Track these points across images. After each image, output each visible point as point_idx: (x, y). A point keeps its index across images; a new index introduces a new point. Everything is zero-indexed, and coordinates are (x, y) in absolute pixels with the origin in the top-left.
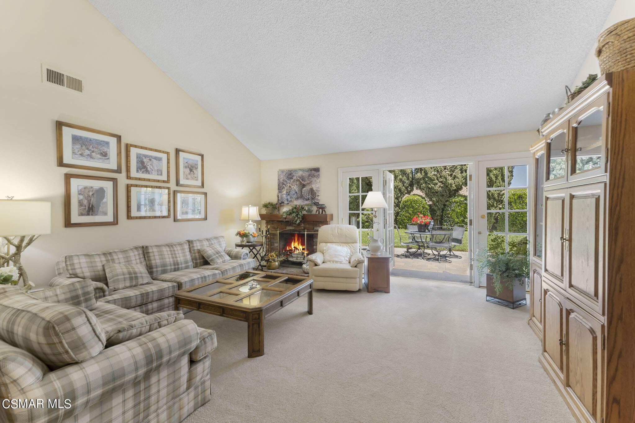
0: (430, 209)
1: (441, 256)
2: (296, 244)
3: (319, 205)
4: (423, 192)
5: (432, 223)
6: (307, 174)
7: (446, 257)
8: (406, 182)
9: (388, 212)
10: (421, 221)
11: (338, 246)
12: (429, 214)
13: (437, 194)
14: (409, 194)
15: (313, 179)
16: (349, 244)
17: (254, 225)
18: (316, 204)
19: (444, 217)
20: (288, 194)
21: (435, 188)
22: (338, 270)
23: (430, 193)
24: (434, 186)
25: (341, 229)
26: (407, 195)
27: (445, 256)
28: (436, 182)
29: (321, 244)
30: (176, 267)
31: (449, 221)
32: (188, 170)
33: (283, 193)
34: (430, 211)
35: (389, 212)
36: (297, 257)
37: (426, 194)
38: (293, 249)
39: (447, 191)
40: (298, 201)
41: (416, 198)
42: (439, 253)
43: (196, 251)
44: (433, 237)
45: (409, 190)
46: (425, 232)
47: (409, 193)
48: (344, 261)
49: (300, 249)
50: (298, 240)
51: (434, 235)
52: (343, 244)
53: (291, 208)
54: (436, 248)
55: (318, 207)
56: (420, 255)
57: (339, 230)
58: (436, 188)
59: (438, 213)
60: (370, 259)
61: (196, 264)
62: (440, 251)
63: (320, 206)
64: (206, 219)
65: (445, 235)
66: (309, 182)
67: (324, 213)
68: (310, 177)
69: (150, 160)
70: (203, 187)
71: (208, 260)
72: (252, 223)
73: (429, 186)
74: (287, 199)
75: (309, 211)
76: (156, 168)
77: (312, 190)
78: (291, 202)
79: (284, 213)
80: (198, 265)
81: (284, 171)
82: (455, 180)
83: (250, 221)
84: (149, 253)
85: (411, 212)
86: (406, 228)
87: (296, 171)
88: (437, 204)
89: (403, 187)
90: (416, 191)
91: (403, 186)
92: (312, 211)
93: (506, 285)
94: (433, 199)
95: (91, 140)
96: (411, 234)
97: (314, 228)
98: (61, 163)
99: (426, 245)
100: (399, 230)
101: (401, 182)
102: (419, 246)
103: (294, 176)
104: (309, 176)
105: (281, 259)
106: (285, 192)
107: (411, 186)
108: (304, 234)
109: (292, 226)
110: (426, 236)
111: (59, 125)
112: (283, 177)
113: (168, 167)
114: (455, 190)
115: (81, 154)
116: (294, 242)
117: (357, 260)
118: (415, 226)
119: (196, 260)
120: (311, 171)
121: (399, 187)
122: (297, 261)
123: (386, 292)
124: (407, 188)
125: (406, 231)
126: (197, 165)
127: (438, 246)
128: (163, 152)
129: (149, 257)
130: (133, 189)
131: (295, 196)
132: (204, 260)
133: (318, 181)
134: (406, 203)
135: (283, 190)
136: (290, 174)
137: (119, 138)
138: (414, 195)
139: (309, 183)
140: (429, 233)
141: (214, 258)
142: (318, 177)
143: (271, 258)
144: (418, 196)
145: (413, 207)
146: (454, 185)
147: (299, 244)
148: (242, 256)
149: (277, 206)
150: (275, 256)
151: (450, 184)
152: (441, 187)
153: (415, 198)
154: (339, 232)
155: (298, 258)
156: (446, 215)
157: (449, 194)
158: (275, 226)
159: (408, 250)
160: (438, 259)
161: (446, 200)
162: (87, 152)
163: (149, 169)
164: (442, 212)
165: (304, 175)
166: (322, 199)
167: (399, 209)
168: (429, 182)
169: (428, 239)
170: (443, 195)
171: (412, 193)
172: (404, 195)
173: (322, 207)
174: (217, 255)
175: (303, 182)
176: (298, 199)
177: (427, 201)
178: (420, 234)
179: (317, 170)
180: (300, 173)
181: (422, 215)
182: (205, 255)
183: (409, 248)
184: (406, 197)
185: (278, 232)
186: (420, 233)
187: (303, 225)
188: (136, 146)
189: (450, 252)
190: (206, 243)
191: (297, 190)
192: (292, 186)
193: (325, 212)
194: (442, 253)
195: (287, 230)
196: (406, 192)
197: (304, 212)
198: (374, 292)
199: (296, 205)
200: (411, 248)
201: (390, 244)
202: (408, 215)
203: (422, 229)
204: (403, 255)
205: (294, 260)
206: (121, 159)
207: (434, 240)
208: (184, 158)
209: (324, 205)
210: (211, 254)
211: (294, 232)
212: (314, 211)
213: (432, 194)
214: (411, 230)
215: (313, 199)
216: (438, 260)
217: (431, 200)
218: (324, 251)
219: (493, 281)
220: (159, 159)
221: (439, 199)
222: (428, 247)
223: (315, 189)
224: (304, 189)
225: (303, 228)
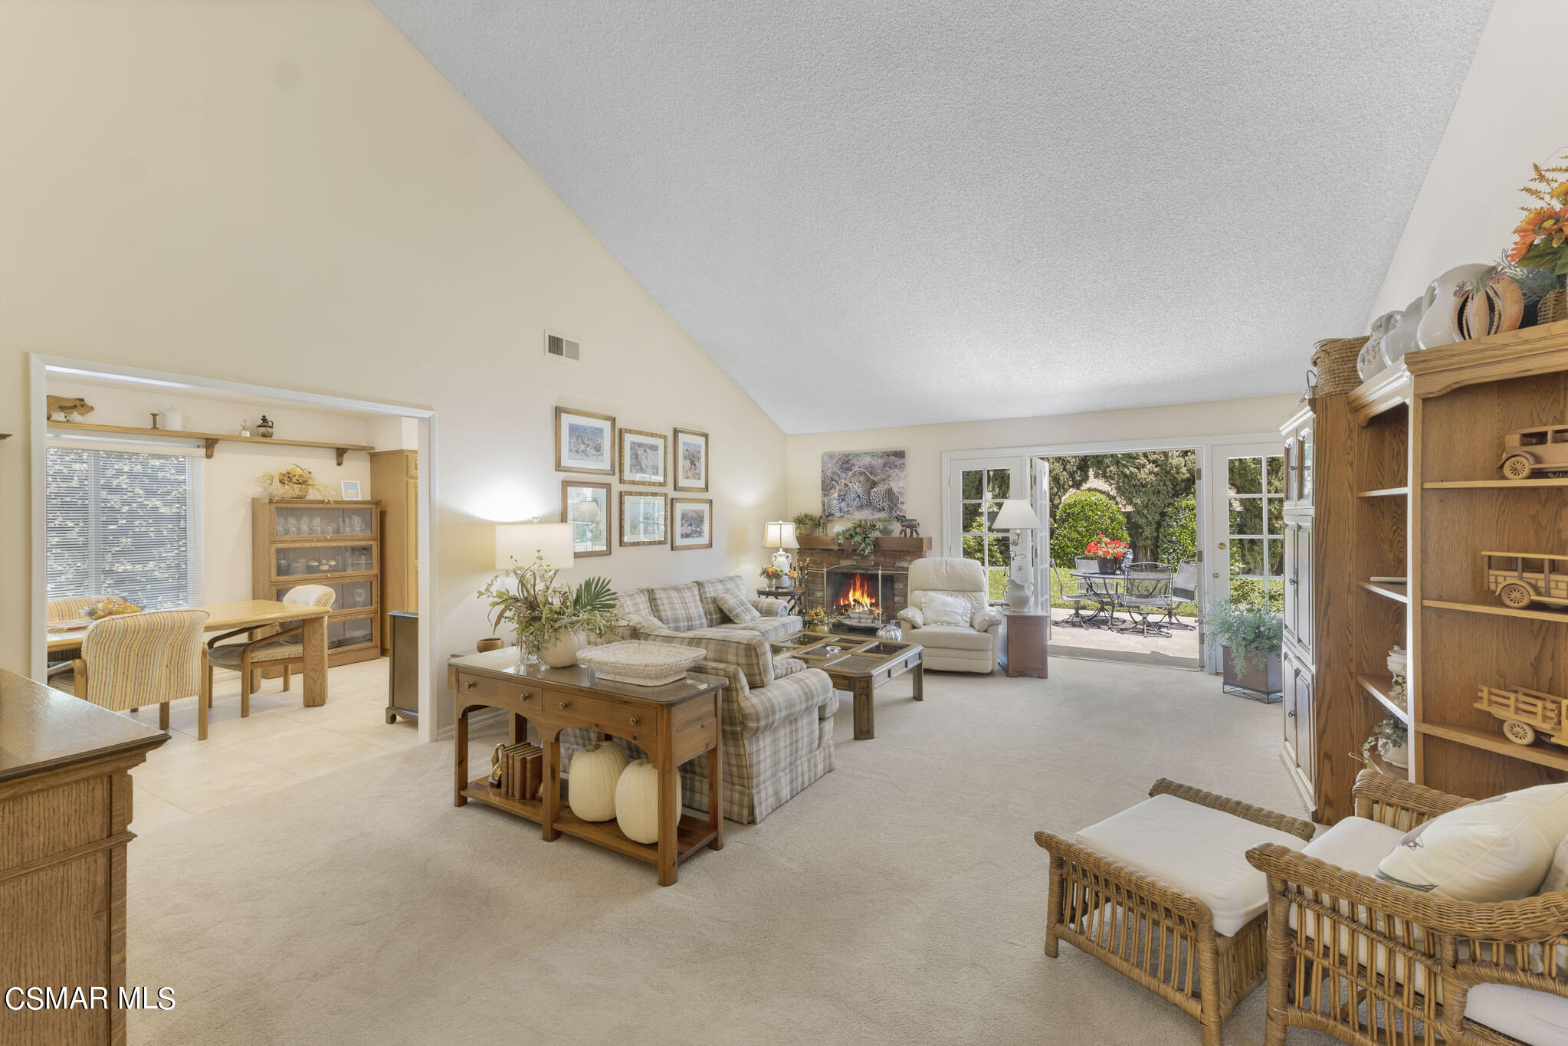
0: (1127, 523)
1: (1149, 625)
2: (858, 595)
3: (906, 520)
4: (1111, 485)
5: (1131, 557)
6: (881, 461)
7: (1160, 627)
8: (1069, 462)
9: (1039, 535)
10: (1106, 552)
11: (948, 595)
12: (1126, 535)
13: (1143, 490)
14: (1078, 489)
15: (893, 472)
16: (967, 593)
17: (788, 557)
18: (900, 519)
19: (1163, 541)
20: (842, 498)
21: (1139, 476)
22: (954, 637)
23: (1129, 486)
24: (1137, 471)
25: (952, 566)
26: (1072, 491)
27: (1158, 626)
28: (1142, 462)
29: (916, 593)
30: (690, 623)
31: (1174, 551)
32: (688, 463)
33: (832, 497)
34: (1128, 529)
35: (1041, 535)
36: (860, 618)
37: (1118, 489)
38: (853, 603)
39: (1168, 483)
40: (862, 513)
41: (1095, 497)
42: (1145, 618)
43: (709, 600)
44: (1132, 585)
45: (1078, 478)
46: (1114, 574)
47: (1077, 485)
48: (962, 623)
49: (866, 605)
50: (862, 586)
51: (1134, 580)
52: (956, 593)
53: (850, 525)
54: (1138, 607)
55: (904, 523)
56: (1104, 622)
57: (949, 567)
58: (1143, 475)
59: (1148, 532)
60: (1009, 618)
61: (711, 620)
62: (1147, 614)
63: (907, 523)
64: (710, 545)
65: (1158, 581)
66: (884, 477)
67: (915, 535)
68: (887, 468)
69: (645, 450)
70: (707, 491)
71: (731, 615)
72: (784, 553)
73: (1126, 470)
74: (840, 509)
75: (886, 531)
76: (651, 464)
77: (890, 493)
78: (848, 514)
79: (838, 534)
80: (714, 624)
81: (835, 455)
82: (1187, 458)
83: (781, 550)
84: (656, 599)
85: (1084, 530)
86: (1071, 565)
87: (857, 455)
88: (1145, 512)
89: (1064, 473)
90: (1094, 482)
91: (1064, 469)
92: (892, 531)
93: (1254, 662)
94: (1134, 499)
95: (586, 429)
96: (1085, 578)
97: (894, 564)
98: (558, 467)
99: (1116, 601)
100: (1058, 569)
101: (1058, 462)
102: (1102, 603)
103: (853, 465)
104: (885, 465)
105: (834, 620)
106: (836, 495)
107: (1081, 471)
108: (877, 575)
109: (851, 559)
110: (1117, 583)
111: (558, 411)
112: (832, 467)
113: (665, 461)
114: (1188, 480)
115: (576, 451)
116: (854, 590)
117: (987, 619)
118: (1092, 562)
119: (711, 614)
120: (888, 456)
121: (1055, 472)
122: (860, 625)
123: (1039, 677)
124: (1072, 475)
125: (1072, 571)
126: (699, 452)
127: (1142, 603)
128: (660, 436)
129: (656, 606)
130: (627, 498)
131: (856, 503)
132: (723, 615)
133: (903, 475)
134: (1070, 508)
135: (832, 491)
136: (846, 463)
137: (613, 420)
138: (1090, 490)
139: (885, 480)
140: (1123, 577)
141: (739, 613)
142: (902, 467)
143: (816, 617)
144: (1098, 494)
145: (1087, 518)
146: (1184, 470)
147: (863, 595)
148: (779, 611)
149: (822, 521)
150: (823, 614)
151: (1176, 467)
152: (1154, 473)
153: (1093, 498)
154: (949, 571)
155: (861, 621)
156: (1165, 537)
157: (1173, 489)
158: (817, 558)
159: (1077, 609)
160: (1143, 630)
161: (1167, 501)
162: (582, 447)
163: (643, 466)
164: (1157, 530)
165: (874, 463)
166: (911, 508)
167: (1055, 522)
168: (1124, 462)
169: (1121, 590)
170: (1159, 492)
171: (1085, 486)
172: (1066, 491)
173: (912, 526)
174: (743, 608)
175: (872, 477)
176: (862, 509)
177: (1120, 506)
178: (1104, 579)
179: (900, 454)
180: (867, 460)
181: (1108, 540)
182: (725, 608)
183: (1078, 607)
184: (1070, 496)
185: (825, 570)
186: (1104, 576)
187: (872, 557)
188: (630, 431)
189: (1170, 617)
190: (720, 587)
191: (860, 491)
192: (849, 484)
193: (917, 533)
194: (1152, 618)
195: (842, 567)
196: (1071, 483)
197: (877, 534)
198: (1019, 676)
199: (861, 521)
200: (1084, 608)
201: (1042, 596)
202: (1075, 535)
203: (1107, 568)
204: (1067, 622)
205: (854, 624)
206: (614, 453)
207: (1135, 591)
208: (684, 443)
209: (915, 520)
210: (734, 605)
211: (854, 571)
212: (895, 531)
213: (1132, 489)
214: (1084, 571)
215: (891, 509)
216: (1142, 632)
217: (1130, 502)
218: (923, 605)
219: (1232, 657)
220: (654, 448)
221: (1149, 500)
222: (1122, 606)
223: (895, 490)
224: (875, 489)
225: (873, 563)
